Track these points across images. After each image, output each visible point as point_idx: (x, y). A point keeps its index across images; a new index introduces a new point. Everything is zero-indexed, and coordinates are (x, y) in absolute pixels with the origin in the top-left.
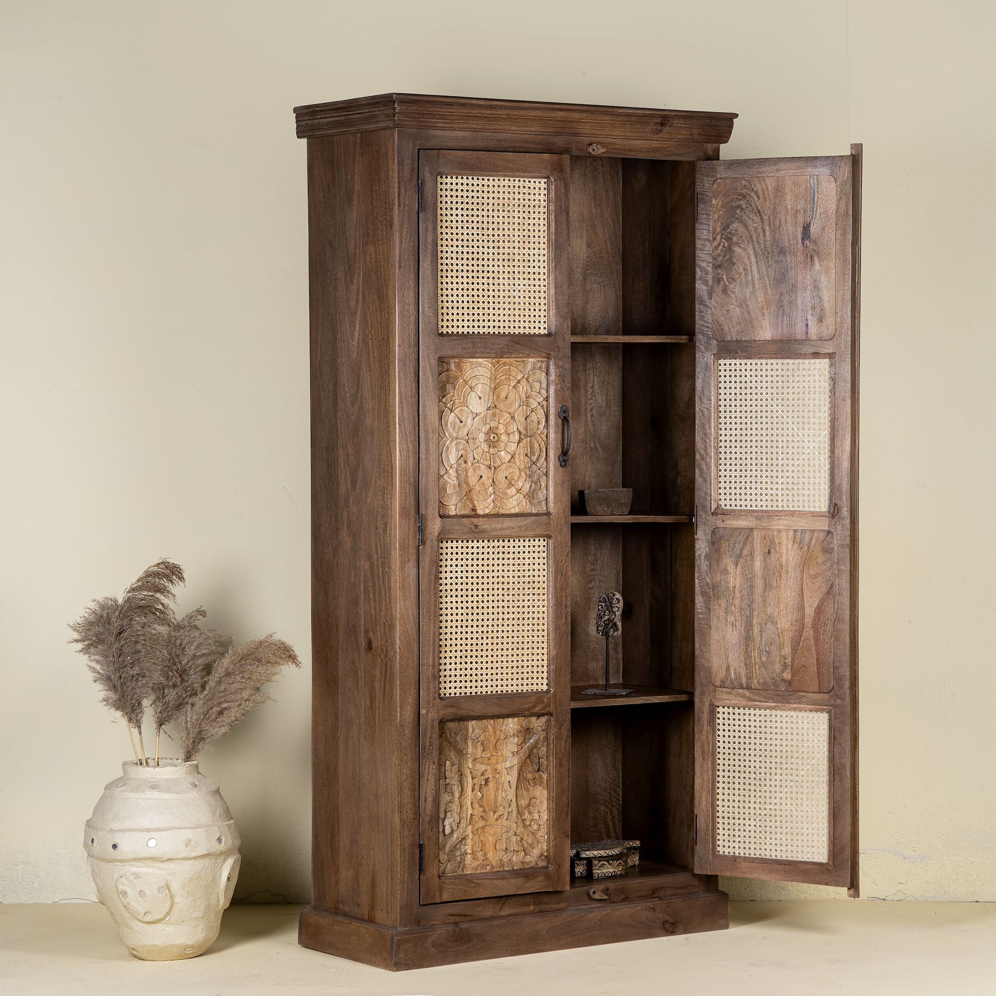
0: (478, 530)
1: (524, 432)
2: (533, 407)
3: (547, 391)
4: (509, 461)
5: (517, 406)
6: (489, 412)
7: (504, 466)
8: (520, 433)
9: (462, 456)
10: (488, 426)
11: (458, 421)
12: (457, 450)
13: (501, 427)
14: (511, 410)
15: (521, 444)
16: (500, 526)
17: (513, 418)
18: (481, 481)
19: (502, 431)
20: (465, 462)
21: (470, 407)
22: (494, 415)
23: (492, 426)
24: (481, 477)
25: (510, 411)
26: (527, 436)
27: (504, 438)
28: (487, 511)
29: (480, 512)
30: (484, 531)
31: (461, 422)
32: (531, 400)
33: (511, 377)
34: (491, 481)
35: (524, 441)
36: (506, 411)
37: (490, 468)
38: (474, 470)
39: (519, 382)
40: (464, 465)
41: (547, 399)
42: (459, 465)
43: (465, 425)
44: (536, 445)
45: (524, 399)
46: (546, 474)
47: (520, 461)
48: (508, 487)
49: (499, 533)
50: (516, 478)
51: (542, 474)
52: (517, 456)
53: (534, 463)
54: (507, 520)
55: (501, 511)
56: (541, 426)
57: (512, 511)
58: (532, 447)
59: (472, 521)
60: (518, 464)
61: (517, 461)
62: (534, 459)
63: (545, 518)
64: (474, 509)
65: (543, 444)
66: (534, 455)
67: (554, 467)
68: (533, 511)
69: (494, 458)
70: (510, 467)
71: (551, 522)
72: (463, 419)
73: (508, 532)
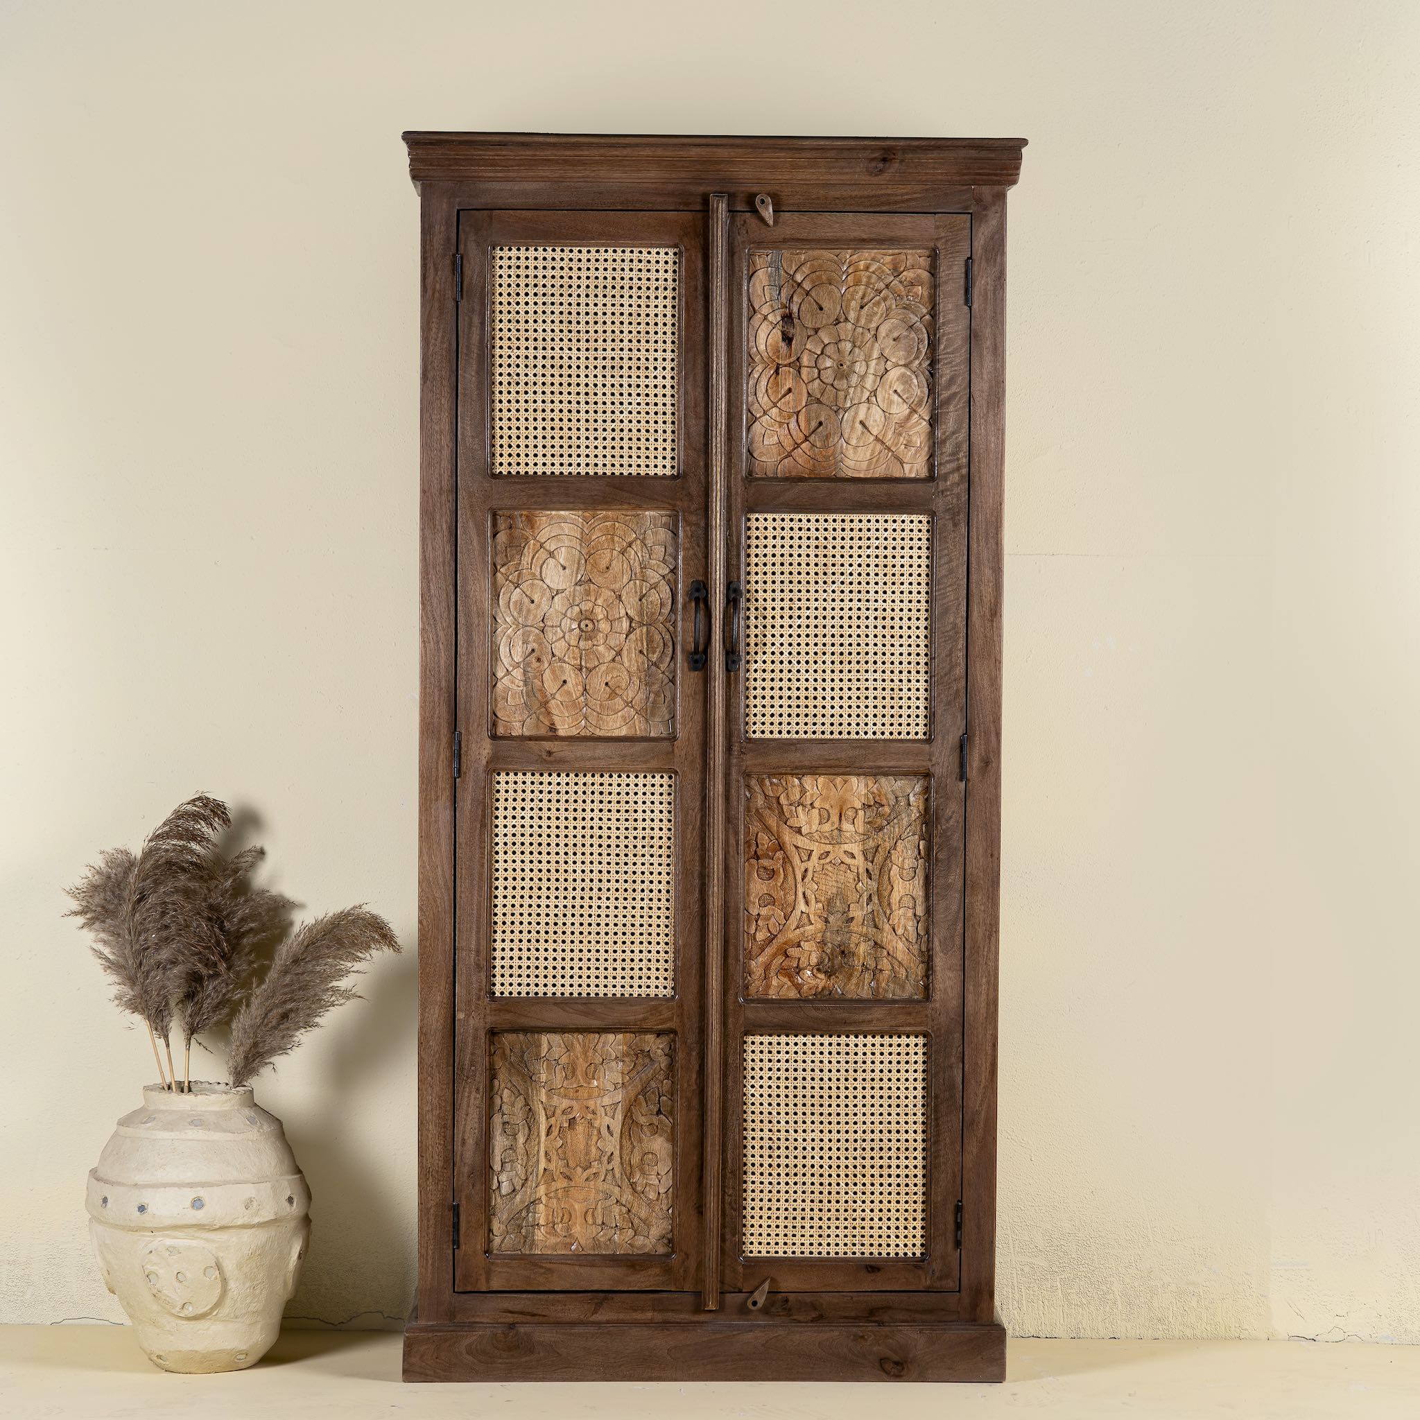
0: (551, 759)
1: (637, 618)
2: (652, 581)
3: (676, 559)
4: (613, 660)
5: (625, 580)
6: (578, 588)
7: (603, 668)
8: (631, 620)
9: (533, 650)
10: (576, 609)
11: (527, 600)
12: (525, 642)
13: (598, 610)
14: (617, 586)
15: (632, 636)
16: (590, 754)
17: (619, 597)
18: (565, 687)
19: (601, 616)
20: (539, 660)
21: (548, 581)
22: (588, 593)
23: (583, 609)
24: (565, 682)
25: (613, 587)
26: (641, 624)
27: (604, 626)
28: (574, 732)
29: (561, 733)
30: (562, 761)
31: (533, 602)
32: (649, 572)
33: (616, 539)
34: (580, 688)
35: (638, 631)
36: (607, 588)
37: (580, 670)
38: (553, 672)
39: (630, 545)
40: (535, 664)
41: (674, 571)
42: (529, 664)
43: (539, 606)
44: (657, 637)
45: (638, 570)
46: (673, 681)
47: (630, 661)
48: (610, 698)
49: (588, 764)
50: (624, 686)
51: (666, 680)
52: (625, 653)
53: (655, 664)
54: (601, 745)
55: (598, 733)
56: (666, 610)
57: (616, 733)
58: (650, 640)
59: (547, 745)
60: (627, 664)
61: (625, 660)
62: (654, 658)
63: (666, 744)
64: (553, 728)
65: (667, 637)
66: (654, 653)
67: (683, 671)
68: (652, 735)
69: (586, 655)
70: (613, 668)
71: (676, 751)
72: (536, 598)
73: (603, 764)
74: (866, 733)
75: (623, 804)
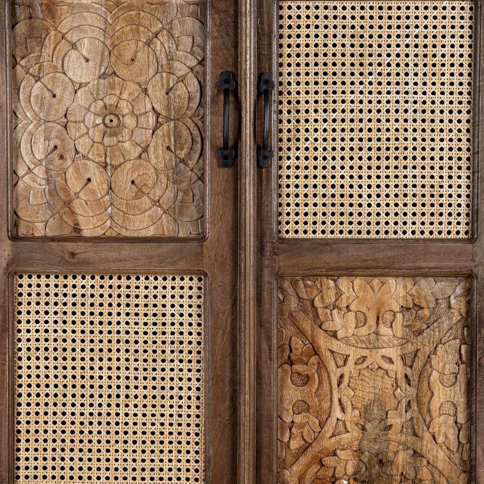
0: (75, 260)
1: (164, 113)
2: (180, 74)
3: (204, 49)
4: (140, 157)
5: (151, 72)
6: (102, 81)
7: (129, 165)
8: (158, 115)
9: (56, 147)
10: (100, 104)
11: (48, 95)
12: (47, 139)
13: (123, 105)
14: (142, 79)
15: (159, 132)
16: (115, 255)
17: (145, 91)
18: (90, 185)
19: (126, 111)
20: (62, 157)
21: (70, 74)
22: (112, 86)
23: (107, 103)
24: (89, 180)
25: (138, 80)
26: (168, 119)
27: (129, 121)
28: (99, 232)
29: (86, 233)
30: (86, 263)
31: (54, 96)
32: (176, 64)
33: (141, 29)
34: (105, 186)
35: (165, 126)
36: (133, 81)
37: (105, 167)
38: (77, 170)
39: (156, 35)
40: (58, 162)
41: (202, 63)
42: (51, 162)
43: (61, 101)
44: (185, 133)
45: (165, 62)
46: (201, 178)
47: (157, 157)
48: (137, 197)
49: (113, 266)
50: (150, 184)
51: (195, 178)
52: (151, 149)
53: (183, 161)
54: (127, 246)
55: (125, 233)
56: (194, 105)
57: (143, 234)
58: (178, 136)
59: (70, 246)
60: (153, 161)
61: (152, 156)
62: (182, 154)
63: (194, 245)
64: (77, 229)
65: (196, 132)
66: (182, 149)
67: (211, 167)
68: (181, 235)
69: (111, 152)
70: (140, 165)
71: (205, 251)
72: (58, 92)
73: (128, 265)
74: (404, 233)
75: (150, 307)
